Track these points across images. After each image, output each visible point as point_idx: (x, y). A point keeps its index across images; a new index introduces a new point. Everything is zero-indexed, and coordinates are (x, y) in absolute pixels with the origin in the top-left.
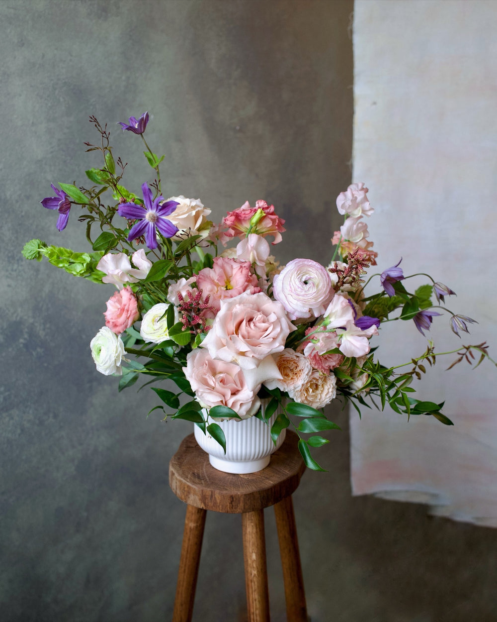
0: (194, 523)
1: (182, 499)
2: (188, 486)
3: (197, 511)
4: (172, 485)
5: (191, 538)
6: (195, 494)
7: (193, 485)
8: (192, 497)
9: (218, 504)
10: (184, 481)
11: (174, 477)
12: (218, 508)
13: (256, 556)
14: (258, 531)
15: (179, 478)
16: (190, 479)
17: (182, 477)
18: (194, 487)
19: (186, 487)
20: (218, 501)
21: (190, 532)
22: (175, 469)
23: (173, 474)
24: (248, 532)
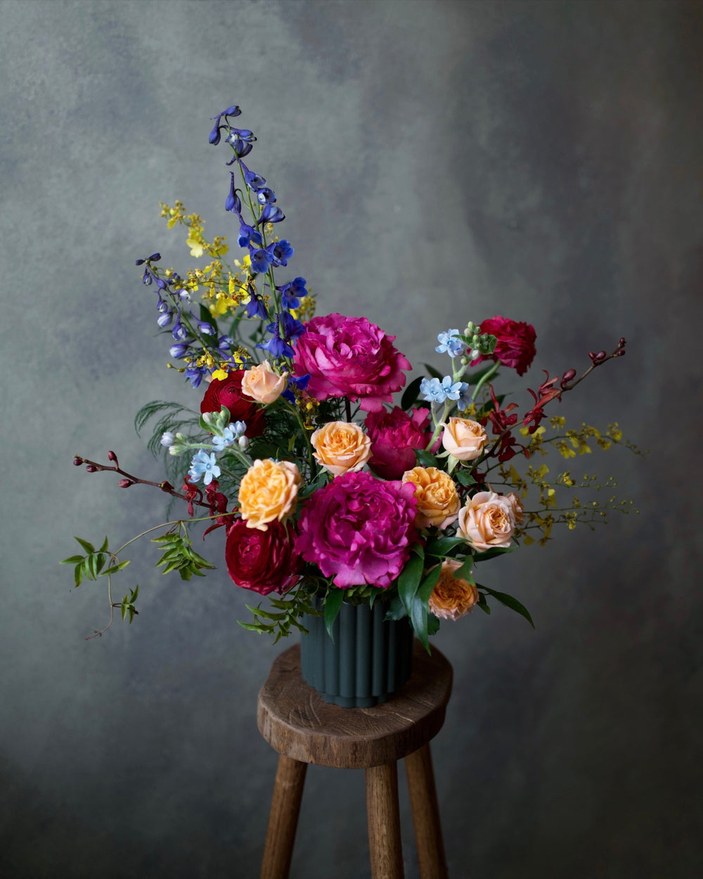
0: (290, 782)
1: (279, 749)
2: (290, 731)
3: (294, 765)
4: (262, 730)
5: (284, 804)
6: (300, 741)
7: (298, 728)
8: (295, 746)
9: (335, 756)
10: (283, 723)
11: (267, 718)
12: (334, 762)
13: (387, 829)
14: (390, 790)
15: (275, 719)
16: (293, 719)
17: (280, 717)
18: (299, 731)
19: (286, 732)
20: (335, 752)
21: (284, 794)
22: (268, 704)
23: (265, 713)
24: (375, 794)
